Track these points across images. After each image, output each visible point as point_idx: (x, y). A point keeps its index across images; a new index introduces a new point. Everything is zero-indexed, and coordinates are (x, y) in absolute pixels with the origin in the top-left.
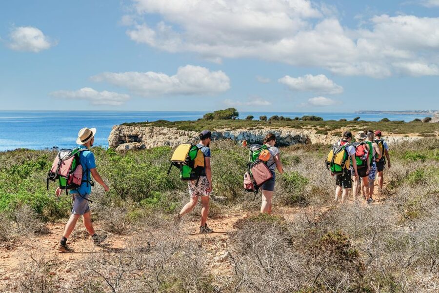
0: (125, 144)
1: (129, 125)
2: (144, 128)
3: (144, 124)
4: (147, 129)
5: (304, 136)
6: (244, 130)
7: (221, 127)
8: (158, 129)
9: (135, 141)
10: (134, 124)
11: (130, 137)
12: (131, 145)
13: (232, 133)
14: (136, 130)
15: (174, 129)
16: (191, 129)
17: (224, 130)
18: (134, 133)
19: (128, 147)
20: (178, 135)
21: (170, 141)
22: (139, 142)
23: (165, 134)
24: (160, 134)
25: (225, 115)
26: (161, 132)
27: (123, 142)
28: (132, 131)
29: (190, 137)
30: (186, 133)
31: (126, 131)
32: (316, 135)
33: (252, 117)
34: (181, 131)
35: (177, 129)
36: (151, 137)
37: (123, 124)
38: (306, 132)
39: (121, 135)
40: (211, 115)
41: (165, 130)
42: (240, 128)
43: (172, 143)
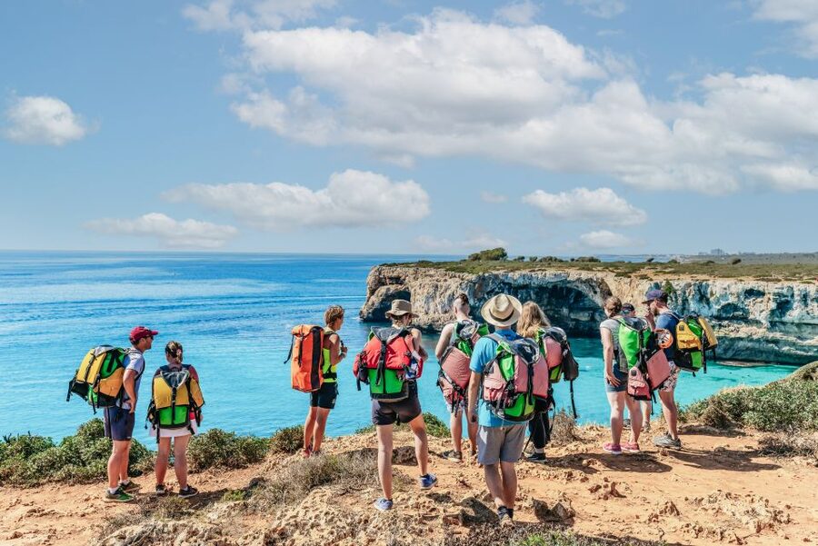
0: (386, 287)
1: (390, 265)
2: (407, 269)
3: (407, 265)
4: (411, 271)
5: (598, 279)
6: (524, 272)
7: (495, 269)
8: (423, 270)
9: (397, 283)
10: (395, 265)
11: (391, 278)
12: (393, 288)
13: (510, 275)
14: (398, 272)
15: (442, 271)
16: (462, 270)
17: (501, 272)
18: (395, 274)
19: (388, 289)
20: (447, 277)
21: (439, 284)
22: (401, 284)
23: (431, 276)
24: (426, 276)
25: (493, 256)
26: (427, 273)
27: (383, 284)
28: (393, 272)
29: (462, 279)
30: (457, 274)
31: (387, 272)
32: (616, 278)
33: (523, 258)
34: (451, 273)
35: (446, 271)
36: (416, 279)
37: (383, 265)
38: (600, 275)
39: (381, 276)
40: (477, 255)
41: (432, 272)
42: (518, 269)
43: (441, 287)
